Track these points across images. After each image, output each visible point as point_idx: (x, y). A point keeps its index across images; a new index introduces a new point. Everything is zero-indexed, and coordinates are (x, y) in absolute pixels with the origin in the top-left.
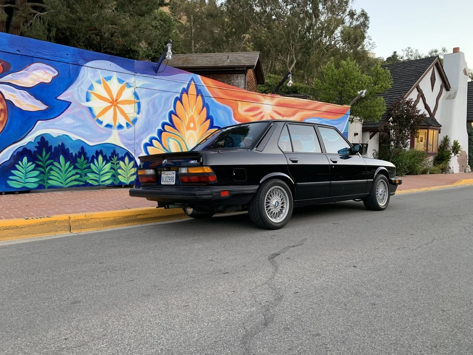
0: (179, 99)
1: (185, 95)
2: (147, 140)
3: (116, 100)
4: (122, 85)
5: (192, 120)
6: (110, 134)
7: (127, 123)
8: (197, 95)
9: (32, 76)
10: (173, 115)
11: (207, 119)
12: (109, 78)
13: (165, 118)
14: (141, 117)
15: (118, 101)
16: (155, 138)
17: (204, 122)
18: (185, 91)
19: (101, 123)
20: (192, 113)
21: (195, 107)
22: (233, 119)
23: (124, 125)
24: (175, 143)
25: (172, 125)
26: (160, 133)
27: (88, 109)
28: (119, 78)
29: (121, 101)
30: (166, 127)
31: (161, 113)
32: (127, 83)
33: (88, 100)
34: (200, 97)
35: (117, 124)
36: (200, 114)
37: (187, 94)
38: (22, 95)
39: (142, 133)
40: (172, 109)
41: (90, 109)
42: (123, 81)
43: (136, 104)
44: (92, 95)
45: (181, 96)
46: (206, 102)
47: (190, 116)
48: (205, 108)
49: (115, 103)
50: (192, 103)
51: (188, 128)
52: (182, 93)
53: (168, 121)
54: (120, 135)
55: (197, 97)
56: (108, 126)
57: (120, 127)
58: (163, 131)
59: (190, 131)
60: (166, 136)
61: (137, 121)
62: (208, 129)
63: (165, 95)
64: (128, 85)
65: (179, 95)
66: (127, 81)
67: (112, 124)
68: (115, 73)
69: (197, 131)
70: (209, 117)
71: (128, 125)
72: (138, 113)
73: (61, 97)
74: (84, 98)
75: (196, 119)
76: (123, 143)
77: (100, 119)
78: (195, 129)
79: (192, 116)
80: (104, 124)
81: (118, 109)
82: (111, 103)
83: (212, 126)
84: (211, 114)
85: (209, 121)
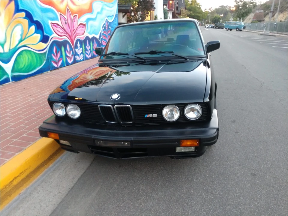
17: (8, 4)
62: (15, 13)
85: (13, 3)
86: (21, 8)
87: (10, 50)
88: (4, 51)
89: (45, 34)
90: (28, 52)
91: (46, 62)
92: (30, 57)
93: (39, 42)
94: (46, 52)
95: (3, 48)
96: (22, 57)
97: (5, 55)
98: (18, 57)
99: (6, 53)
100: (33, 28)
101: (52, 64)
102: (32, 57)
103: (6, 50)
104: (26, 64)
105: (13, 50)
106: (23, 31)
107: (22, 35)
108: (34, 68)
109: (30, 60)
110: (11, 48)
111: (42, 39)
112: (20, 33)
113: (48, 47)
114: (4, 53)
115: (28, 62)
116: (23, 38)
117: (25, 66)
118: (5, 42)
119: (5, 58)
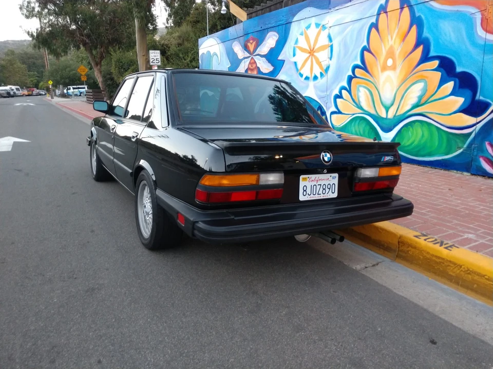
0: (375, 26)
1: (383, 16)
2: (336, 92)
3: (313, 48)
4: (318, 30)
5: (391, 54)
6: (307, 87)
7: (321, 73)
8: (402, 8)
9: (267, 45)
10: (365, 53)
11: (416, 46)
12: (308, 27)
13: (356, 57)
14: (333, 64)
15: (314, 50)
16: (344, 88)
17: (411, 53)
18: (383, 9)
19: (301, 75)
20: (391, 43)
21: (396, 31)
22: (480, 32)
23: (319, 75)
24: (366, 92)
25: (364, 67)
26: (350, 79)
27: (294, 64)
28: (316, 22)
29: (317, 49)
30: (357, 70)
31: (352, 52)
32: (323, 25)
33: (294, 55)
34: (406, 10)
35: (313, 75)
36: (404, 40)
37: (386, 12)
38: (263, 62)
39: (333, 83)
40: (365, 43)
41: (295, 63)
42: (319, 25)
43: (330, 48)
44: (297, 49)
45: (377, 20)
46: (417, 14)
47: (388, 47)
48: (414, 28)
49: (312, 54)
50: (393, 24)
51: (385, 68)
52: (379, 14)
53: (359, 63)
54: (315, 87)
55: (401, 12)
56: (307, 78)
57: (315, 78)
58: (353, 78)
59: (388, 73)
60: (357, 83)
61: (330, 68)
62: (418, 64)
63: (357, 25)
64: (324, 27)
65: (374, 20)
66: (323, 23)
67: (309, 75)
68: (314, 18)
69: (398, 70)
70: (421, 42)
71: (321, 74)
72: (331, 59)
73: (280, 58)
74: (292, 54)
75: (398, 50)
76: (317, 96)
77: (302, 72)
78: (394, 68)
79: (391, 47)
80: (304, 77)
81: (315, 58)
82: (310, 53)
83: (425, 58)
84: (426, 34)
85: (420, 49)
86: (432, 54)
87: (395, 116)
88: (387, 116)
89: (479, 97)
90: (425, 125)
91: (462, 152)
92: (426, 133)
93: (455, 112)
94: (470, 134)
95: (387, 112)
96: (411, 129)
97: (386, 122)
98: (405, 128)
99: (390, 119)
100: (450, 85)
101: (479, 162)
102: (431, 134)
103: (391, 115)
104: (416, 143)
105: (399, 117)
106: (425, 91)
107: (420, 98)
108: (430, 155)
109: (424, 139)
110: (398, 114)
111: (465, 107)
112: (419, 94)
113: (479, 126)
114: (386, 118)
115: (420, 141)
116: (422, 101)
117: (412, 144)
118: (392, 105)
119: (386, 124)
